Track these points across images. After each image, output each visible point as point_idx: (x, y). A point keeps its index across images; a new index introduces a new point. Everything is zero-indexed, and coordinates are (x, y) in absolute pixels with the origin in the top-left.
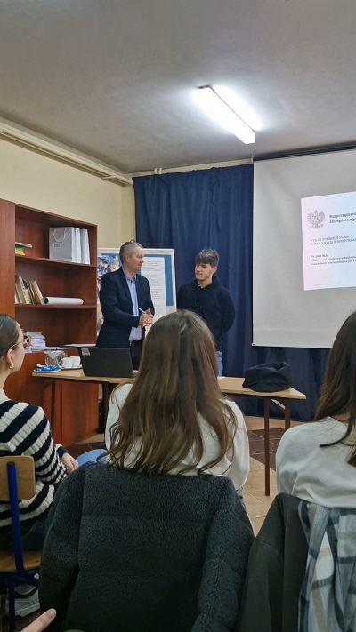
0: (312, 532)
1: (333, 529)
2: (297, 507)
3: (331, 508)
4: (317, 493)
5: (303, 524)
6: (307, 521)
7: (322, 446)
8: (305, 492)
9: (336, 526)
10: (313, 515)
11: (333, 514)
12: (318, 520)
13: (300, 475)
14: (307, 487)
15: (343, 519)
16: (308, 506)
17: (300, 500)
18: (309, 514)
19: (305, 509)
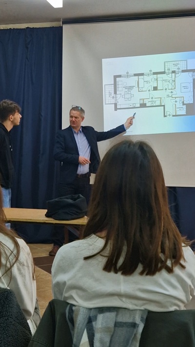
0: (76, 330)
1: (92, 326)
2: (65, 310)
3: (91, 309)
4: (81, 297)
5: (70, 324)
6: (72, 321)
7: (86, 258)
8: (71, 297)
9: (94, 323)
10: (77, 316)
11: (92, 313)
12: (80, 319)
13: (68, 283)
14: (73, 293)
15: (100, 317)
16: (74, 308)
17: (68, 304)
18: (74, 315)
19: (71, 311)
